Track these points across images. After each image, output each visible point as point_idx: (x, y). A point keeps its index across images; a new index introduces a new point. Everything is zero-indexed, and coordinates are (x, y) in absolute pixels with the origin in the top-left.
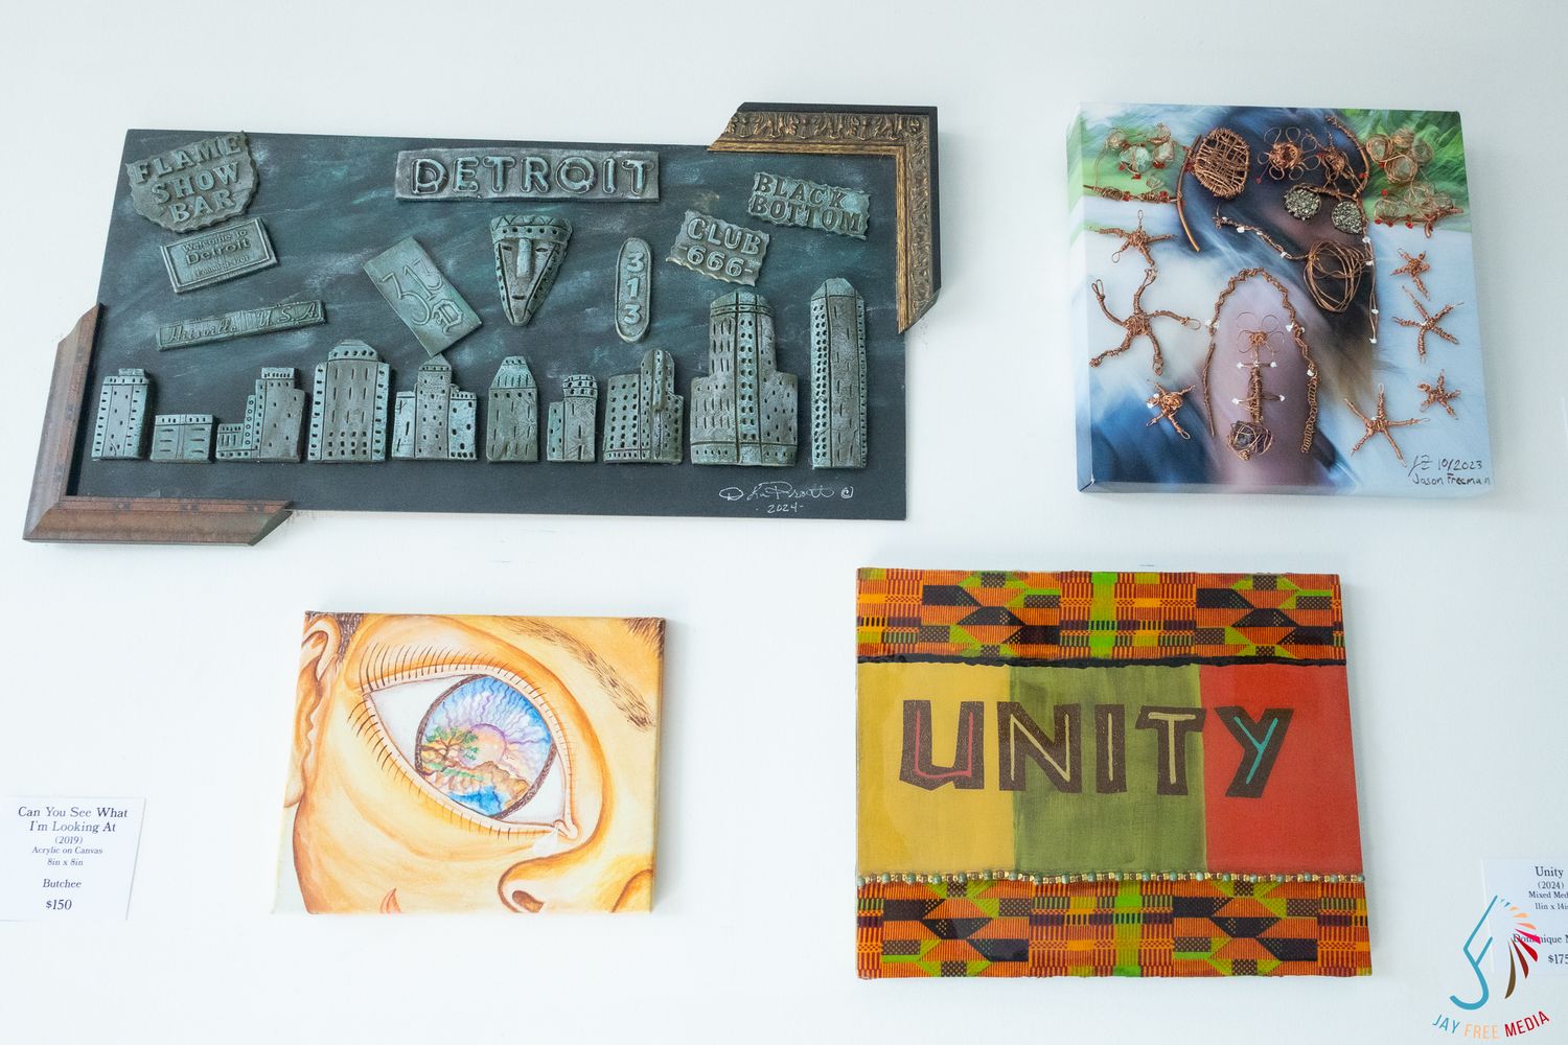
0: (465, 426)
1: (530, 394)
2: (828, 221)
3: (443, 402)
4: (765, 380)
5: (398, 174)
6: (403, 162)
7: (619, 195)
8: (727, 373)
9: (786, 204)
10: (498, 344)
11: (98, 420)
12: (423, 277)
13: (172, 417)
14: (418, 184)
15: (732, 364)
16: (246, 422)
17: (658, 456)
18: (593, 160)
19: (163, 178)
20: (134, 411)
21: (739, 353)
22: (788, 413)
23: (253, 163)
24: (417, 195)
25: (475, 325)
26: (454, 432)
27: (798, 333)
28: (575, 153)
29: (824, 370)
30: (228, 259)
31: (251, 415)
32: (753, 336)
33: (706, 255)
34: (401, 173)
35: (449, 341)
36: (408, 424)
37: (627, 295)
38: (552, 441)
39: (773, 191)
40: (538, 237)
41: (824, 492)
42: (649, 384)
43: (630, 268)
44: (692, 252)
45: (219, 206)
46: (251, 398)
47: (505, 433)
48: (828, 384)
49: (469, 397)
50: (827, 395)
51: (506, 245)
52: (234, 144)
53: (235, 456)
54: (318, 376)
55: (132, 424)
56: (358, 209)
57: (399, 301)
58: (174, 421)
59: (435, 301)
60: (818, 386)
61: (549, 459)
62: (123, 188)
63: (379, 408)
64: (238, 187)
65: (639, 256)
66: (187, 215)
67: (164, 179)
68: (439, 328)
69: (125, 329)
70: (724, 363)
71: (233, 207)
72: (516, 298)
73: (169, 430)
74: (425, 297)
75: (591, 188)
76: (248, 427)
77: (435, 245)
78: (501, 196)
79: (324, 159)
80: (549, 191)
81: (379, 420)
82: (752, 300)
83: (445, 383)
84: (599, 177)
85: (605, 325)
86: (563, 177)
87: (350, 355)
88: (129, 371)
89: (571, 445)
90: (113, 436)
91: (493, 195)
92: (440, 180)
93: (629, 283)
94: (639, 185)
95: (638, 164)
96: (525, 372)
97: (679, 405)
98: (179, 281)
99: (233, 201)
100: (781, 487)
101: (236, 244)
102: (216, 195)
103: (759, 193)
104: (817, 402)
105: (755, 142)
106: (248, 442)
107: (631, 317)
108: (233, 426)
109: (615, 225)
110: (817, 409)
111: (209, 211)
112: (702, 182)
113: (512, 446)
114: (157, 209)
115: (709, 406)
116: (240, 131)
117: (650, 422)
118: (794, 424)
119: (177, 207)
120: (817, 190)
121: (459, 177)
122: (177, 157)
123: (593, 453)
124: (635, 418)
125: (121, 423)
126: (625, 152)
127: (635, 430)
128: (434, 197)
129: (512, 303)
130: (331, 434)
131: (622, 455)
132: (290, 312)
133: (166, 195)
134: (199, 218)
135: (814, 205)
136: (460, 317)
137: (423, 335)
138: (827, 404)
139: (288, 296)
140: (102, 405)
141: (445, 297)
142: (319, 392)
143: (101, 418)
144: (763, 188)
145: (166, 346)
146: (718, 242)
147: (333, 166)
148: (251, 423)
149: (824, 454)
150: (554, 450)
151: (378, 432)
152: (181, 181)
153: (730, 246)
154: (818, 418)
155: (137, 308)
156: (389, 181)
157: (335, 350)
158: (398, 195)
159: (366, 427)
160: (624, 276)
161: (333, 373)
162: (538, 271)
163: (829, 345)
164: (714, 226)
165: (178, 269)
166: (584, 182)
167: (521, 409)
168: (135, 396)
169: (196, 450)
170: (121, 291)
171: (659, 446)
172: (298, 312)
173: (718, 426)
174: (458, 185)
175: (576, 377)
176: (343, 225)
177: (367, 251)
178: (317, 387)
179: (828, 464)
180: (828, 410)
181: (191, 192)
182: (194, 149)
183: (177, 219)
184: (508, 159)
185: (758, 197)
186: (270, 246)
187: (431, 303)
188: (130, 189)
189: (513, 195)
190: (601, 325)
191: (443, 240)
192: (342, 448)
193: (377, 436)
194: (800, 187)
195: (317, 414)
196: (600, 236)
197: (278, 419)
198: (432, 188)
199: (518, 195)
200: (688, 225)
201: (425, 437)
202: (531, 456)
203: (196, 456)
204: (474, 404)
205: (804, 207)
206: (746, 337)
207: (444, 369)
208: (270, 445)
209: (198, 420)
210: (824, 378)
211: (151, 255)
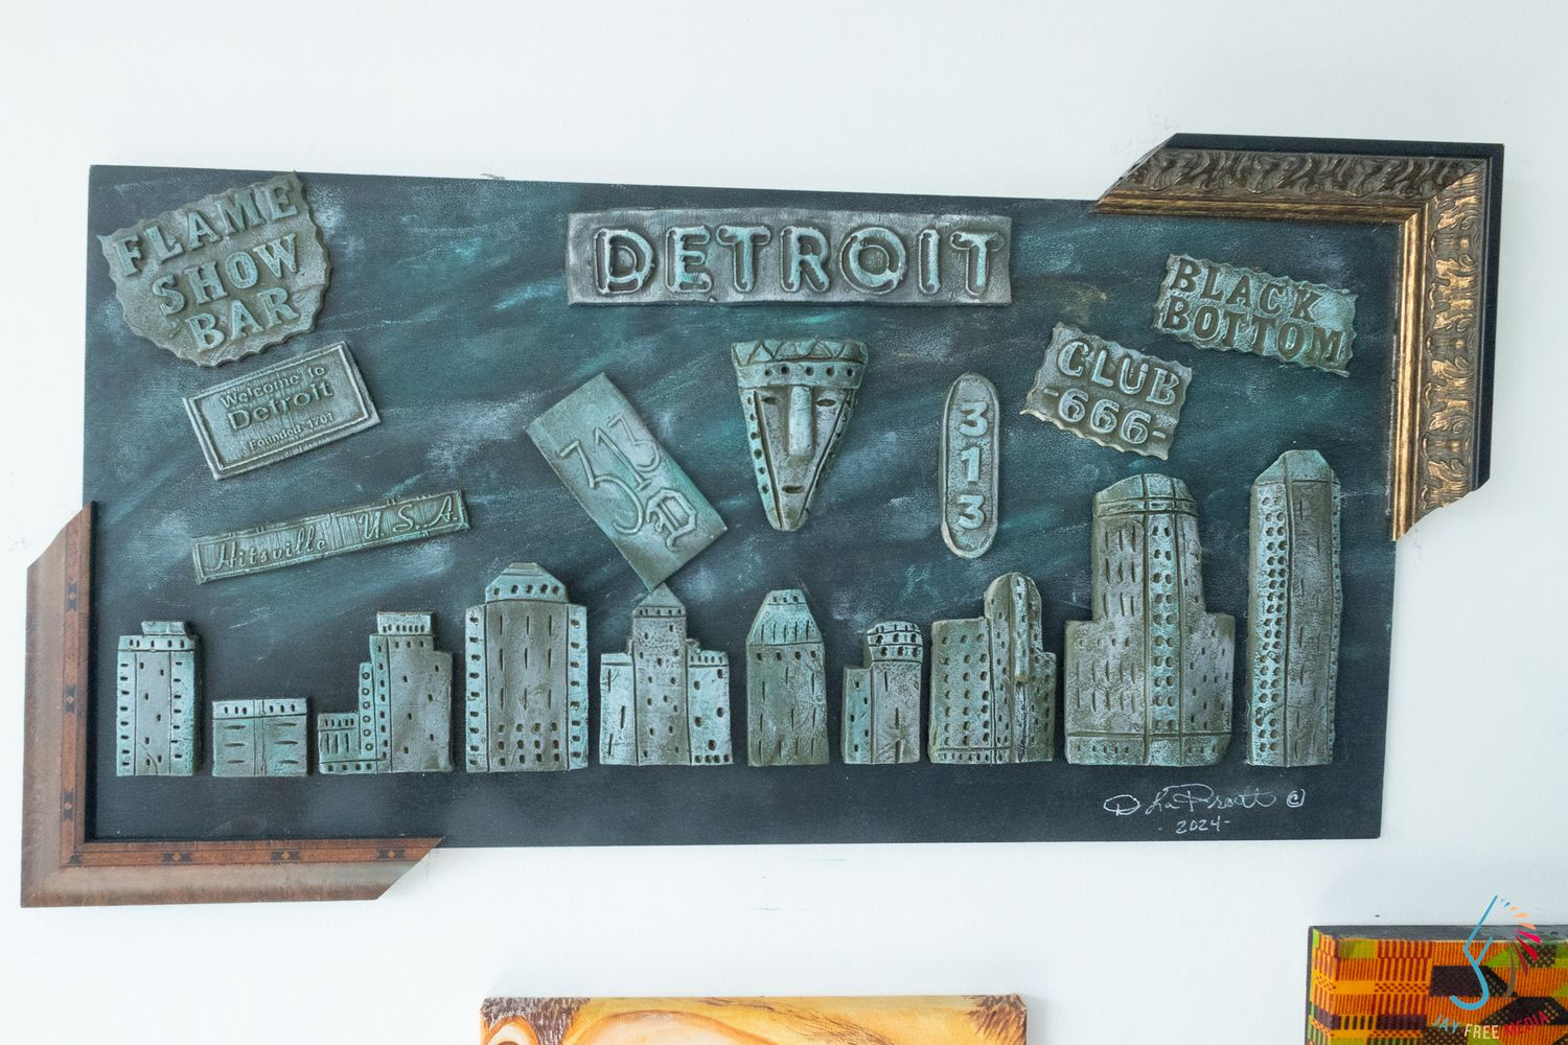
0: (715, 711)
1: (813, 654)
2: (1289, 345)
3: (677, 671)
4: (1191, 631)
5: (572, 258)
6: (579, 235)
7: (946, 297)
8: (1131, 620)
9: (1221, 313)
10: (753, 561)
11: (119, 712)
12: (627, 448)
13: (242, 704)
14: (609, 279)
15: (1139, 604)
16: (363, 712)
17: (1020, 757)
18: (902, 231)
19: (169, 264)
20: (178, 697)
21: (1152, 585)
22: (1222, 682)
23: (319, 234)
24: (606, 295)
25: (718, 533)
26: (698, 721)
27: (1228, 537)
28: (871, 218)
29: (1278, 610)
30: (300, 419)
31: (369, 698)
32: (1173, 554)
33: (1088, 406)
34: (579, 254)
35: (675, 561)
36: (623, 709)
37: (961, 478)
38: (853, 734)
39: (1199, 290)
40: (824, 383)
41: (1261, 799)
42: (1005, 637)
43: (965, 429)
44: (1066, 400)
45: (271, 320)
46: (365, 667)
47: (778, 721)
48: (1284, 631)
49: (717, 662)
50: (1281, 650)
51: (768, 394)
52: (283, 199)
53: (351, 771)
54: (471, 630)
55: (179, 719)
56: (507, 319)
57: (590, 492)
58: (245, 710)
59: (650, 492)
60: (1267, 635)
61: (848, 761)
62: (100, 284)
63: (574, 683)
64: (299, 282)
65: (979, 407)
66: (218, 336)
67: (172, 268)
68: (659, 539)
69: (138, 544)
70: (1126, 602)
71: (296, 320)
72: (788, 490)
73: (238, 727)
74: (633, 485)
75: (900, 283)
76: (367, 719)
77: (638, 387)
78: (750, 299)
79: (439, 224)
80: (829, 290)
81: (575, 704)
82: (1169, 490)
83: (677, 637)
84: (912, 263)
85: (924, 527)
86: (854, 265)
87: (521, 592)
88: (159, 626)
89: (883, 739)
90: (147, 740)
91: (735, 297)
92: (646, 270)
93: (965, 455)
94: (980, 280)
95: (979, 240)
96: (805, 616)
97: (1051, 670)
98: (221, 460)
99: (295, 310)
100: (1197, 792)
101: (308, 391)
102: (263, 297)
103: (1177, 292)
104: (1262, 659)
105: (1172, 198)
106: (369, 747)
107: (970, 517)
108: (342, 716)
109: (934, 348)
110: (1262, 672)
111: (256, 328)
112: (1078, 268)
113: (789, 743)
114: (164, 323)
115: (1099, 674)
116: (292, 170)
117: (1010, 703)
118: (1228, 698)
119: (200, 322)
120: (1270, 286)
121: (679, 267)
122: (185, 223)
123: (917, 752)
124: (985, 696)
125: (159, 717)
126: (956, 218)
127: (987, 716)
128: (635, 300)
129: (783, 498)
130: (501, 728)
131: (965, 757)
132: (411, 513)
133: (179, 300)
134: (240, 341)
135: (1266, 315)
136: (692, 520)
137: (637, 553)
138: (1282, 665)
139: (402, 481)
140: (121, 685)
141: (667, 485)
142: (475, 657)
143: (124, 709)
144: (1184, 283)
145: (213, 577)
146: (1109, 383)
147: (455, 237)
148: (370, 712)
149: (1273, 747)
150: (856, 748)
151: (575, 723)
152: (200, 271)
153: (1128, 390)
154: (1263, 686)
155: (155, 507)
156: (556, 266)
157: (495, 583)
158: (576, 297)
159: (556, 715)
160: (957, 443)
161: (495, 621)
162: (822, 442)
163: (1290, 567)
164: (1103, 354)
165: (216, 437)
166: (888, 275)
167: (801, 679)
168: (176, 672)
169: (286, 761)
170: (123, 475)
171: (1023, 742)
172: (424, 511)
173: (1116, 708)
174: (678, 280)
175: (888, 626)
176: (481, 349)
177: (527, 398)
178: (471, 649)
179: (1279, 762)
180: (1282, 675)
181: (220, 292)
182: (215, 206)
183: (202, 345)
184: (762, 230)
185: (1175, 300)
186: (366, 394)
187: (643, 495)
188: (112, 287)
189: (771, 297)
190: (918, 528)
191: (651, 376)
192: (521, 752)
193: (575, 730)
194: (1244, 282)
195: (475, 694)
196: (909, 368)
197: (412, 704)
198: (632, 284)
199: (779, 298)
200: (1059, 351)
201: (652, 731)
202: (819, 756)
203: (286, 771)
204: (726, 671)
205: (1249, 318)
206: (1162, 557)
207: (674, 613)
208: (406, 750)
209: (282, 709)
210: (1278, 622)
211: (165, 408)
